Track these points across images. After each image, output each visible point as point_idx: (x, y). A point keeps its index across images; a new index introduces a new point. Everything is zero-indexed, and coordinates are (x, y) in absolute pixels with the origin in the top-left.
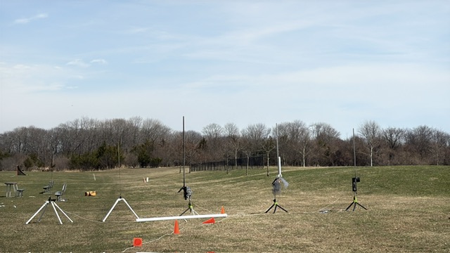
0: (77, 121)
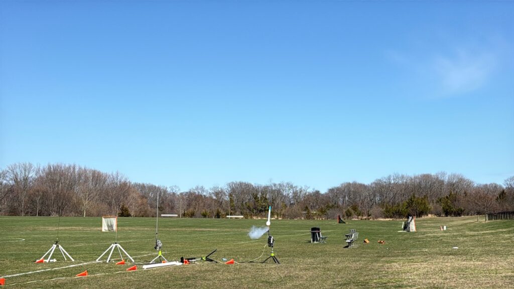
0: (390, 177)
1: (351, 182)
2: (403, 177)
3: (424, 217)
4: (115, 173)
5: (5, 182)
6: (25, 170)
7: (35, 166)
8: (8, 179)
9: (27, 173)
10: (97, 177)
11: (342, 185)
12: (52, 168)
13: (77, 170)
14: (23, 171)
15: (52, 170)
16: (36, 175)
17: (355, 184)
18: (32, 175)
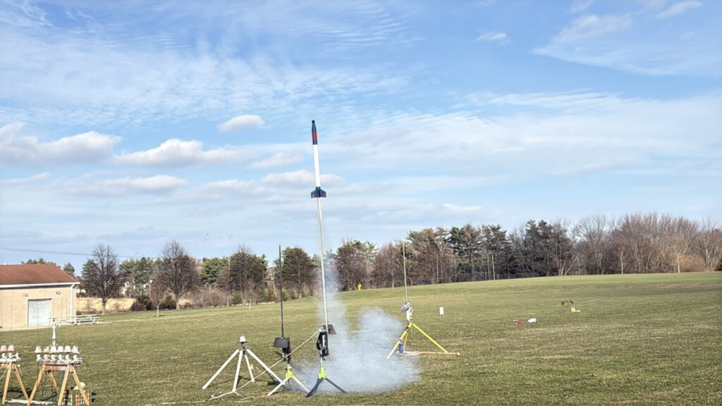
4: (706, 220)
5: (579, 238)
6: (599, 224)
7: (609, 219)
8: (581, 235)
9: (601, 227)
10: (683, 226)
12: (630, 218)
13: (659, 219)
14: (596, 224)
15: (630, 221)
16: (611, 227)
18: (606, 229)
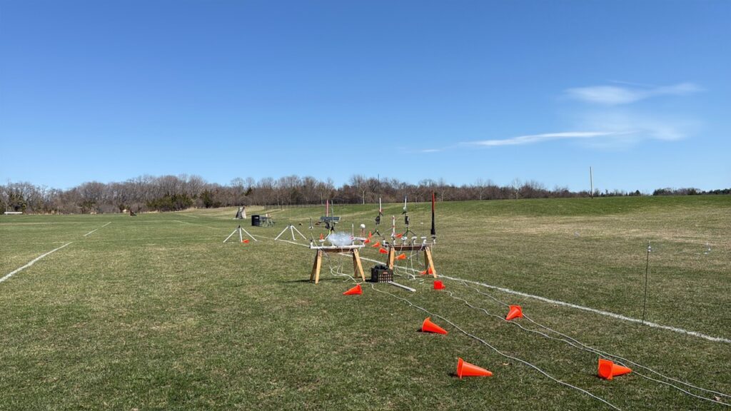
1: (91, 181)
2: (151, 178)
3: (188, 210)
11: (83, 184)
17: (95, 184)
